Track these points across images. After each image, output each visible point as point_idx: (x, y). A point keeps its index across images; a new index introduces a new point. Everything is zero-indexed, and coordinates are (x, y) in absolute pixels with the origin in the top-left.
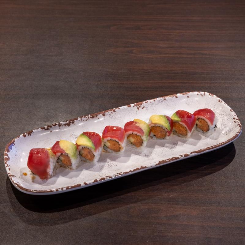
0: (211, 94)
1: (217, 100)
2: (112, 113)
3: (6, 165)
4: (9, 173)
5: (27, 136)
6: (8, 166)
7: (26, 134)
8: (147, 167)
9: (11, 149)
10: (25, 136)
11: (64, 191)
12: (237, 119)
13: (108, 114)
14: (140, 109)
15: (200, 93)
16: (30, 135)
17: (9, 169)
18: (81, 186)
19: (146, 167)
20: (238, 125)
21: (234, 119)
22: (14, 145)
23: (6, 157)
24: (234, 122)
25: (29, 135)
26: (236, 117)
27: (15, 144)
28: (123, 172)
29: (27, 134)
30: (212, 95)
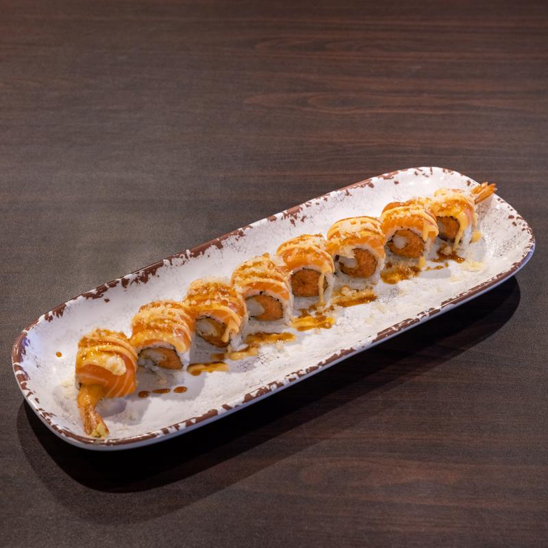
0: (447, 170)
1: (462, 181)
2: (237, 240)
3: (25, 392)
4: (40, 409)
5: (55, 317)
6: (30, 393)
8: (355, 351)
9: (25, 353)
10: (51, 318)
11: (183, 430)
12: (518, 218)
13: (229, 243)
14: (297, 221)
15: (421, 171)
16: (62, 314)
17: (37, 400)
18: (219, 413)
19: (352, 350)
20: (524, 229)
21: (511, 217)
22: (28, 344)
23: (19, 372)
24: (512, 226)
25: (58, 316)
26: (515, 213)
27: (29, 341)
28: (304, 369)
29: (54, 314)
30: (449, 172)
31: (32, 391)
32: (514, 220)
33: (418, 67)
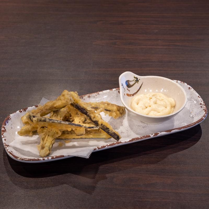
1: (187, 87)
2: (96, 95)
3: (2, 136)
4: (5, 143)
6: (4, 137)
7: (21, 110)
9: (8, 123)
10: (21, 112)
13: (93, 96)
16: (25, 111)
17: (5, 140)
21: (201, 104)
23: (3, 129)
24: (200, 107)
27: (11, 119)
28: (101, 146)
29: (23, 110)
30: (183, 83)
31: (5, 136)
32: (202, 105)
33: (157, 31)
